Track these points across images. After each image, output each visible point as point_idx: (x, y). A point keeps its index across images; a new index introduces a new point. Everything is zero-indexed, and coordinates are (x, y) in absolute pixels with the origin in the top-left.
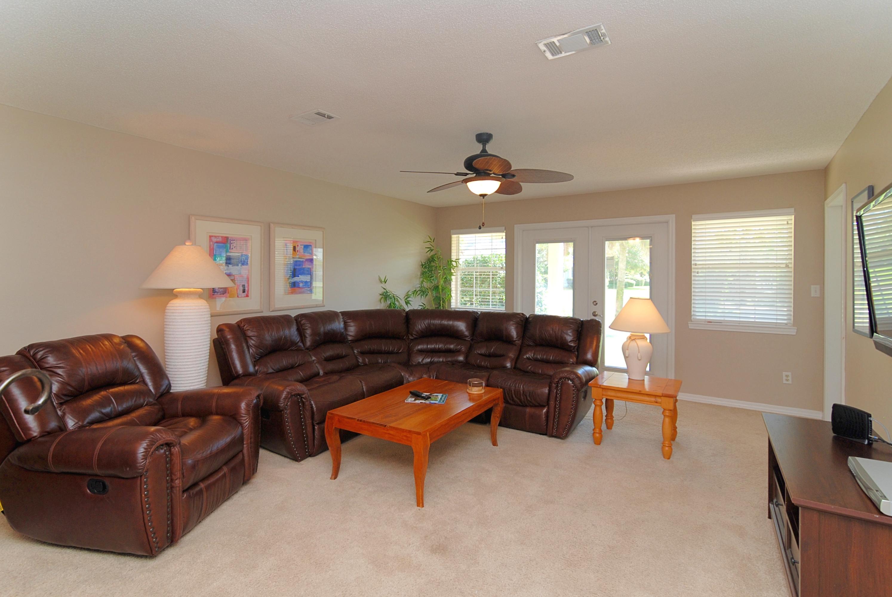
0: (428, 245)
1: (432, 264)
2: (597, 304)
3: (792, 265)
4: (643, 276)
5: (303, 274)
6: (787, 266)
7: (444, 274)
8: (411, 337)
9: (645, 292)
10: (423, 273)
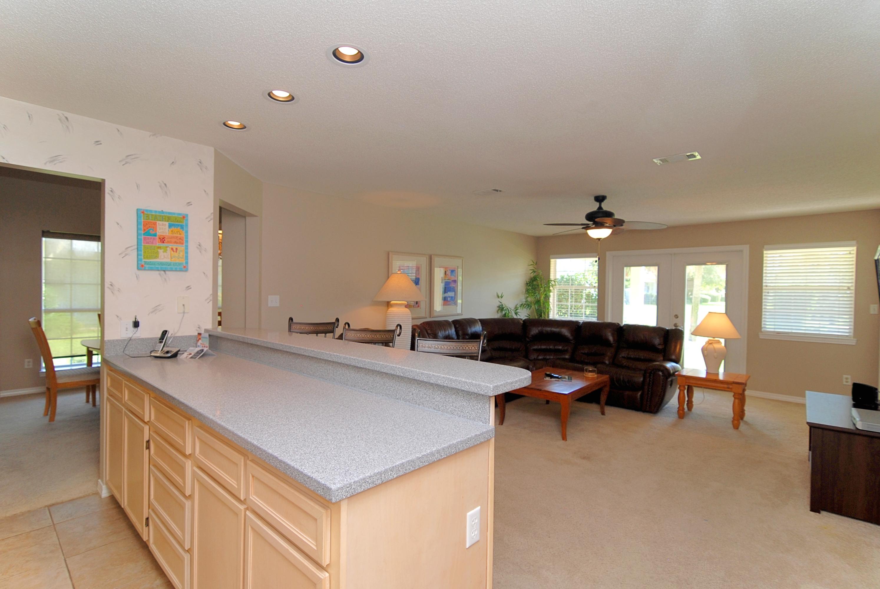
0: (531, 267)
1: (535, 283)
2: (678, 317)
3: (853, 288)
5: (450, 291)
6: (849, 288)
7: (545, 291)
8: (527, 340)
9: (721, 307)
10: (527, 291)
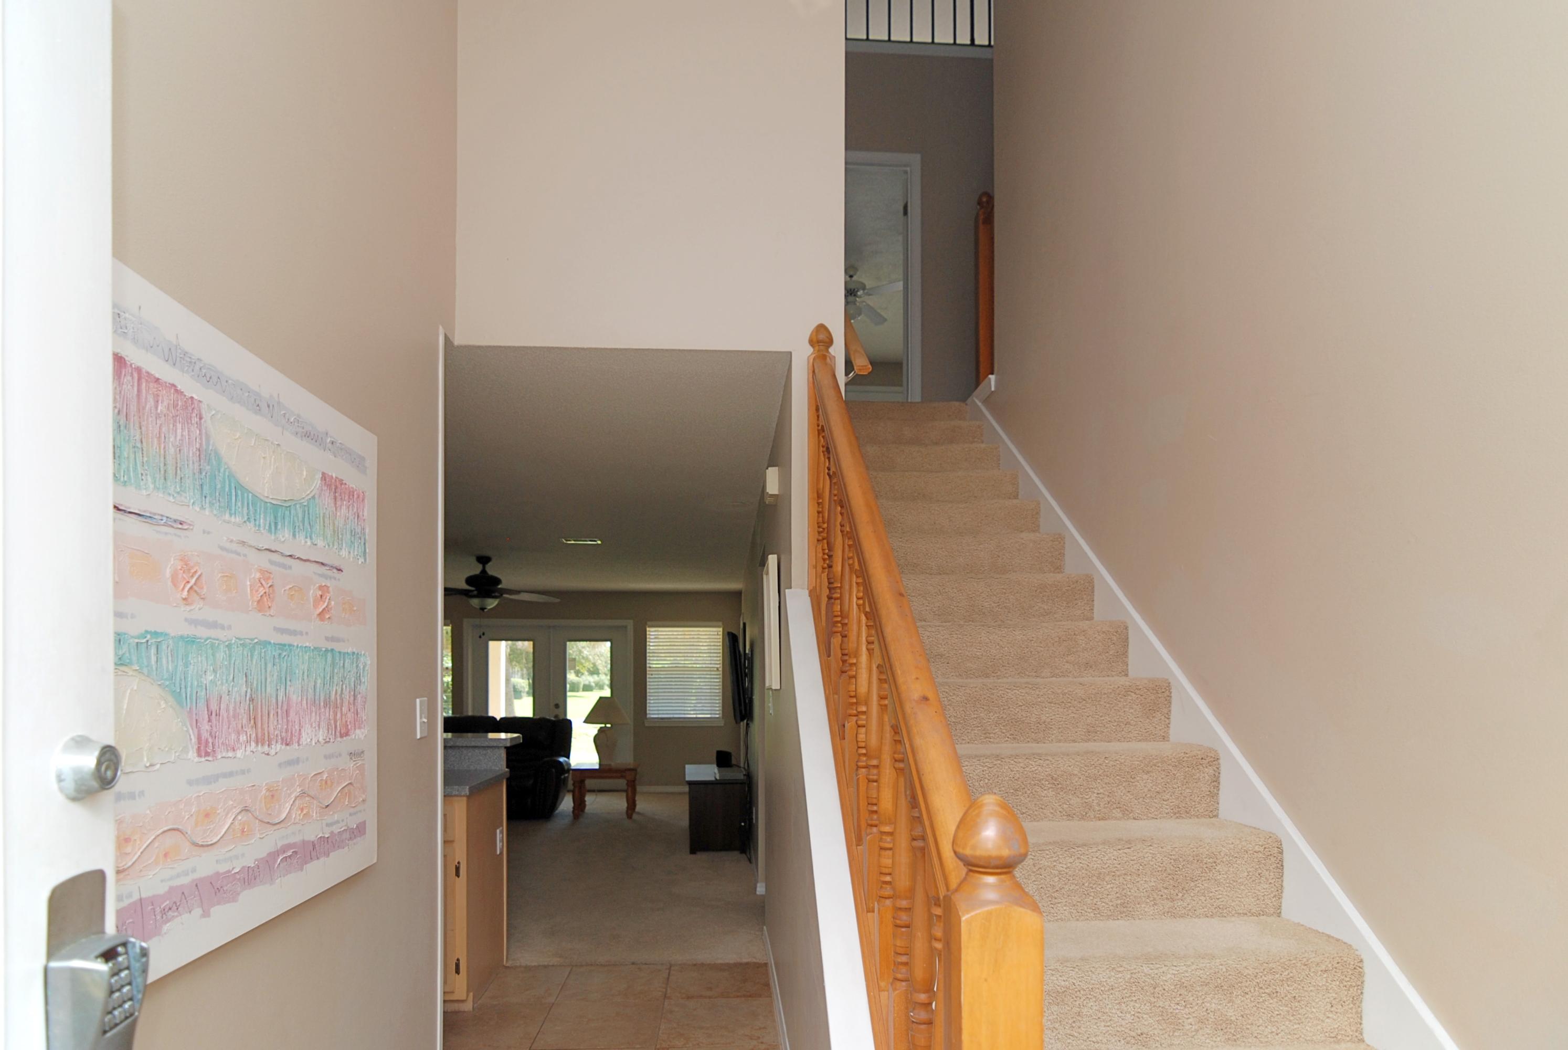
2: (559, 707)
3: (721, 669)
4: (579, 675)
6: (718, 669)
